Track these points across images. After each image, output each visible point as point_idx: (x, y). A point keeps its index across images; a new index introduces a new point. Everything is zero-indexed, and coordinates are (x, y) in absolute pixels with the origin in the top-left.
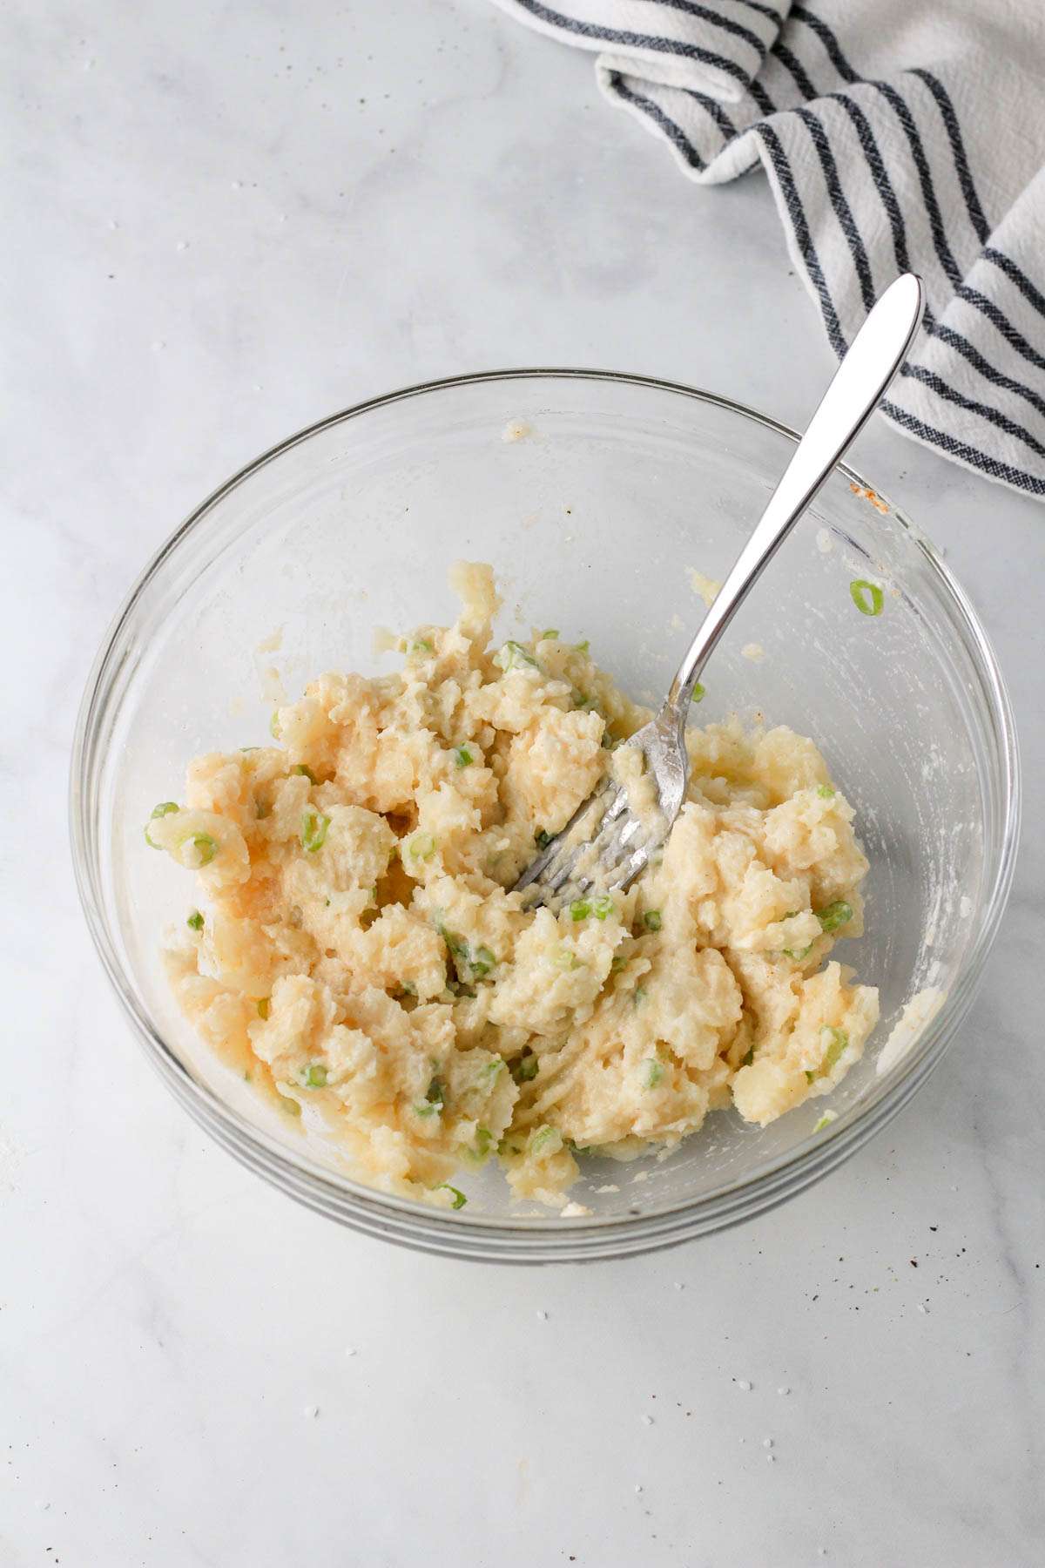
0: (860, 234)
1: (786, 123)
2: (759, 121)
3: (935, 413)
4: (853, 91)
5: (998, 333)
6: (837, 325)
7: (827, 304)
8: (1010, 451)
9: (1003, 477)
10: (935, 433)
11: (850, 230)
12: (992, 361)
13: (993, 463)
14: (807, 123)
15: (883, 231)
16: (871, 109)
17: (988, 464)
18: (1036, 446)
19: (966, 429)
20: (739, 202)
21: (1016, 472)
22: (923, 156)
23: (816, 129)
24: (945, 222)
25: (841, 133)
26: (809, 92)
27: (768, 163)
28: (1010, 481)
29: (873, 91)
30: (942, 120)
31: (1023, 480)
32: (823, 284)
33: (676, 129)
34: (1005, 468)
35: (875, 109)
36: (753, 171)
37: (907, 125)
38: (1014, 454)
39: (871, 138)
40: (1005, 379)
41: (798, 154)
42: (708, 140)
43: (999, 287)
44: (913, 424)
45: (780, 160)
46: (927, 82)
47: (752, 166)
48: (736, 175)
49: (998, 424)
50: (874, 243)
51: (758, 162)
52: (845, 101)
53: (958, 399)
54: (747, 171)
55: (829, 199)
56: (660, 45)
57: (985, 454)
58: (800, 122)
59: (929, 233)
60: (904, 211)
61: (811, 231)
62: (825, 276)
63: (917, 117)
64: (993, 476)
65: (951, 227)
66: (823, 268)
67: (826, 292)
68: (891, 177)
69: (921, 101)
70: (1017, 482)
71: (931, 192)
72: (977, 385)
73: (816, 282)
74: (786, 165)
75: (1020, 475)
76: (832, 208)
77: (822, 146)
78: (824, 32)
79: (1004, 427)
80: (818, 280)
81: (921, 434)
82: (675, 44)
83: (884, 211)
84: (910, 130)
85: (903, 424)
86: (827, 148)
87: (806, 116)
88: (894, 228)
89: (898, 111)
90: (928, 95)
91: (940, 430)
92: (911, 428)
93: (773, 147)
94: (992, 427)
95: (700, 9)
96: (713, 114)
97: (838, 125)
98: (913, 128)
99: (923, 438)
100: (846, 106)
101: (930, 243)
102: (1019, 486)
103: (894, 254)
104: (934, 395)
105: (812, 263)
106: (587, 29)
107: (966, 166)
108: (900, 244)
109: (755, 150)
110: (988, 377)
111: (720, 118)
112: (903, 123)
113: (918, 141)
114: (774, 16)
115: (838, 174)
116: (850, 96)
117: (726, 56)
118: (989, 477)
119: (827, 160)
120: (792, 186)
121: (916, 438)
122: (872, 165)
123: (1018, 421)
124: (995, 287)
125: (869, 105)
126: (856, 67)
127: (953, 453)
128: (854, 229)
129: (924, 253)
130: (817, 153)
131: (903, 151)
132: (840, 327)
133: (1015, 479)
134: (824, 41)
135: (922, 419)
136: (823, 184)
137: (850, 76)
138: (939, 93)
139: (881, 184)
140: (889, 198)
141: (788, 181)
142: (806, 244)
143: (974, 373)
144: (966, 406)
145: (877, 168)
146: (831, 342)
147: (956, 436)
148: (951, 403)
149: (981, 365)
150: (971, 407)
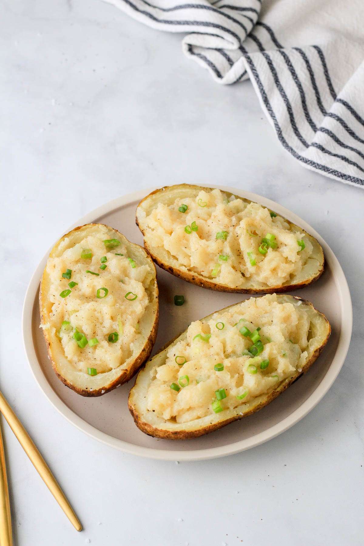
0: (288, 97)
1: (256, 56)
3: (321, 158)
5: (343, 129)
6: (281, 132)
7: (276, 125)
8: (351, 171)
9: (349, 180)
10: (321, 166)
11: (284, 96)
12: (342, 139)
13: (345, 175)
15: (297, 97)
17: (343, 176)
18: (361, 169)
19: (333, 163)
20: (241, 91)
21: (354, 178)
22: (311, 68)
23: (267, 58)
24: (321, 95)
25: (277, 59)
27: (249, 71)
28: (352, 182)
30: (318, 55)
31: (357, 180)
32: (274, 117)
33: (212, 64)
34: (349, 177)
38: (353, 171)
39: (289, 61)
40: (347, 146)
41: (261, 67)
42: (224, 67)
43: (343, 112)
44: (312, 163)
45: (253, 69)
47: (243, 74)
48: (236, 80)
49: (345, 161)
50: (294, 101)
51: (245, 71)
53: (330, 153)
55: (275, 85)
57: (341, 172)
59: (315, 98)
60: (305, 89)
61: (268, 97)
62: (275, 114)
64: (345, 180)
66: (274, 111)
67: (276, 120)
68: (299, 76)
70: (354, 182)
71: (315, 83)
72: (336, 148)
74: (256, 70)
75: (356, 179)
76: (277, 88)
77: (270, 64)
78: (269, 29)
79: (348, 162)
80: (273, 116)
81: (315, 167)
83: (297, 89)
85: (309, 164)
86: (272, 65)
88: (301, 95)
91: (323, 164)
92: (312, 165)
93: (250, 64)
94: (343, 162)
97: (276, 56)
99: (317, 168)
102: (355, 183)
104: (320, 151)
105: (270, 109)
107: (328, 74)
108: (304, 102)
109: (244, 66)
110: (340, 145)
111: (229, 60)
113: (309, 63)
115: (277, 75)
117: (232, 30)
118: (343, 181)
119: (273, 69)
120: (259, 78)
121: (314, 169)
122: (291, 72)
123: (353, 160)
124: (341, 112)
125: (288, 52)
127: (329, 173)
133: (354, 180)
134: (269, 33)
135: (315, 161)
136: (272, 79)
139: (295, 79)
141: (257, 76)
142: (266, 101)
143: (335, 144)
144: (332, 155)
145: (293, 73)
146: (279, 139)
147: (329, 166)
148: (327, 154)
149: (337, 141)
150: (335, 155)
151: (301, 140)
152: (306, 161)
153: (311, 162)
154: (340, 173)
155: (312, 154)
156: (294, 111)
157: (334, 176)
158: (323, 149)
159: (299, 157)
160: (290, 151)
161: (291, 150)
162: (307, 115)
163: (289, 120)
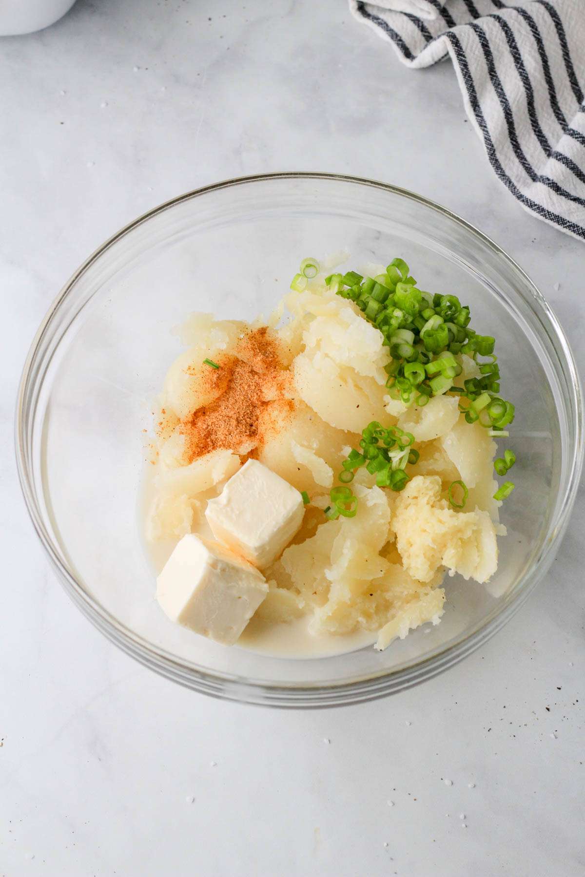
0: (507, 97)
1: (463, 31)
2: (447, 30)
3: (554, 203)
4: (502, 13)
6: (494, 152)
7: (488, 140)
10: (554, 215)
11: (501, 95)
14: (476, 31)
15: (521, 96)
16: (514, 23)
20: (433, 78)
22: (544, 51)
23: (481, 35)
24: (557, 90)
25: (496, 38)
26: (475, 13)
27: (453, 55)
29: (514, 12)
30: (555, 30)
32: (485, 127)
33: (397, 35)
35: (516, 23)
36: (443, 60)
37: (535, 33)
39: (514, 41)
41: (471, 50)
42: (416, 43)
44: (541, 210)
45: (460, 53)
46: (546, 8)
47: (443, 57)
48: (433, 63)
50: (516, 103)
51: (447, 54)
52: (498, 18)
53: (567, 195)
54: (440, 60)
55: (488, 76)
58: (472, 31)
59: (548, 97)
60: (533, 84)
61: (478, 96)
62: (487, 123)
63: (541, 28)
65: (560, 93)
66: (485, 118)
67: (487, 132)
68: (525, 64)
69: (543, 18)
71: (549, 73)
72: (577, 187)
73: (481, 126)
74: (464, 56)
76: (491, 82)
77: (485, 45)
80: (483, 125)
81: (545, 216)
83: (521, 84)
85: (534, 210)
86: (488, 47)
87: (475, 27)
88: (527, 94)
89: (529, 24)
90: (547, 15)
91: (557, 213)
92: (539, 212)
93: (456, 46)
96: (419, 27)
97: (495, 33)
98: (538, 35)
99: (546, 218)
100: (499, 22)
101: (548, 103)
103: (527, 109)
104: (553, 193)
105: (478, 115)
107: (569, 57)
108: (531, 103)
109: (446, 47)
110: (584, 182)
111: (423, 29)
112: (533, 32)
113: (541, 42)
115: (494, 62)
116: (500, 16)
119: (488, 53)
120: (467, 69)
121: (542, 218)
122: (514, 57)
125: (512, 21)
127: (564, 227)
128: (504, 95)
129: (545, 108)
130: (482, 49)
131: (532, 48)
132: (496, 153)
135: (545, 207)
136: (486, 68)
137: (501, 5)
138: (553, 14)
139: (520, 68)
140: (524, 76)
141: (465, 66)
142: (475, 104)
143: (577, 180)
144: (571, 199)
145: (518, 59)
146: (491, 162)
147: (566, 217)
148: (563, 198)
150: (575, 199)
151: (523, 164)
152: (531, 205)
153: (538, 208)
154: (581, 228)
155: (539, 193)
156: (515, 118)
157: (573, 233)
158: (557, 189)
159: (520, 197)
160: (508, 185)
161: (509, 182)
162: (535, 124)
163: (507, 132)
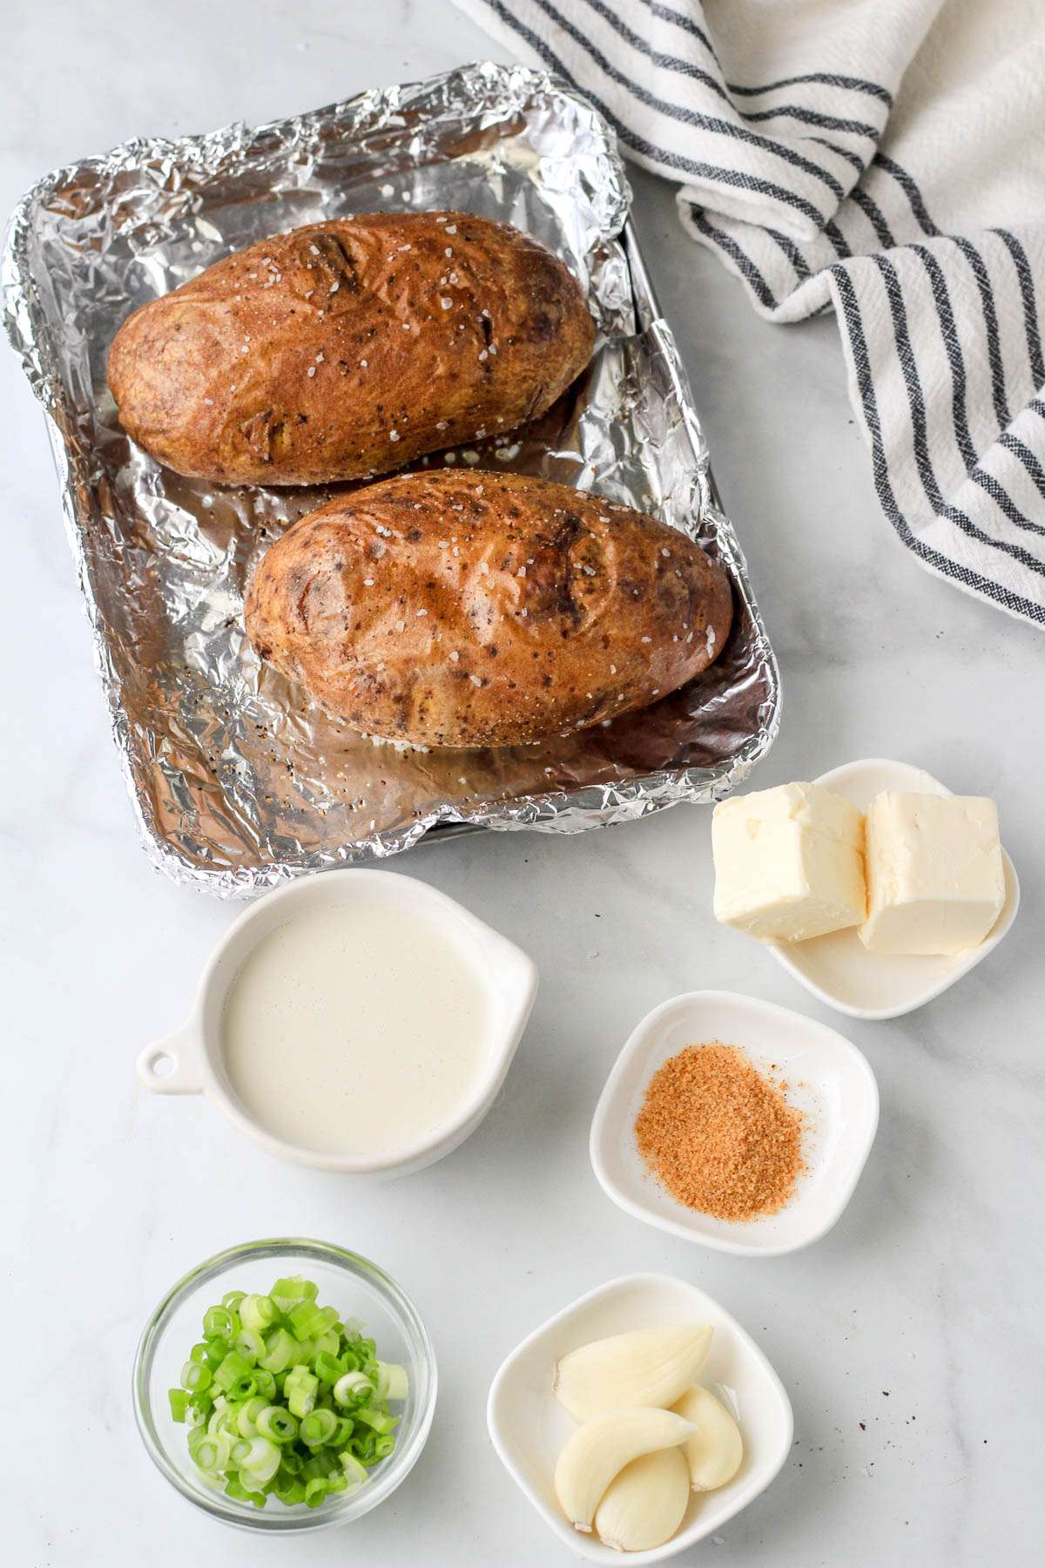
0: (921, 384)
1: (862, 270)
2: (835, 263)
3: (960, 550)
4: (931, 244)
5: (1030, 478)
6: (885, 471)
7: (878, 450)
8: (1034, 588)
9: (1026, 612)
10: (959, 568)
11: (912, 377)
12: (1020, 506)
13: (1016, 599)
14: (881, 269)
15: (945, 383)
16: (947, 261)
17: (1011, 600)
19: (990, 564)
22: (994, 313)
23: (890, 276)
24: (1006, 380)
25: (914, 283)
26: (887, 240)
27: (838, 305)
29: (952, 244)
30: (1017, 280)
32: (878, 428)
33: (752, 267)
34: (1028, 604)
35: (951, 262)
36: (824, 312)
37: (982, 282)
38: (1037, 590)
39: (944, 291)
40: (1032, 524)
41: (869, 300)
42: (782, 281)
43: (1035, 433)
44: (939, 560)
45: (850, 303)
46: (1006, 241)
47: (824, 307)
48: (807, 315)
49: (1022, 561)
50: (934, 394)
51: (830, 303)
52: (922, 252)
53: (984, 538)
54: (819, 311)
55: (895, 344)
56: (736, 179)
57: (1008, 590)
58: (875, 267)
59: (990, 389)
60: (967, 366)
61: (873, 375)
62: (881, 421)
63: (993, 276)
64: (1016, 612)
65: (1013, 386)
66: (879, 413)
67: (879, 436)
68: (959, 331)
69: (999, 258)
71: (997, 350)
72: (1002, 527)
73: (871, 425)
74: (856, 309)
76: (897, 353)
77: (894, 294)
78: (909, 185)
79: (1029, 564)
80: (873, 424)
81: (945, 570)
82: (751, 179)
83: (947, 364)
84: (984, 287)
85: (929, 561)
86: (899, 296)
87: (881, 262)
88: (955, 381)
89: (974, 266)
90: (1005, 253)
91: (964, 565)
92: (936, 565)
93: (845, 290)
94: (1017, 564)
95: (779, 147)
96: (790, 256)
97: (913, 274)
98: (987, 285)
99: (947, 574)
100: (923, 257)
101: (990, 399)
103: (952, 406)
104: (959, 532)
105: (870, 407)
106: (667, 157)
107: (1035, 327)
108: (959, 398)
109: (828, 291)
110: (1014, 521)
111: (797, 260)
112: (978, 279)
113: (991, 298)
114: (855, 160)
115: (906, 322)
116: (927, 248)
117: (801, 194)
118: (1013, 613)
119: (897, 307)
120: (859, 329)
121: (940, 574)
122: (942, 317)
124: (1031, 432)
125: (945, 258)
126: (937, 220)
127: (977, 588)
128: (916, 378)
129: (982, 408)
130: (888, 299)
131: (975, 307)
132: (888, 474)
134: (908, 194)
135: (946, 555)
136: (891, 331)
137: (930, 229)
138: (1017, 253)
139: (949, 337)
140: (954, 352)
141: (856, 323)
142: (866, 387)
143: (1002, 516)
144: (990, 544)
145: (947, 321)
146: (876, 489)
147: (979, 570)
148: (977, 540)
149: (1008, 508)
150: (996, 544)
151: (932, 497)
152: (925, 553)
153: (936, 557)
154: (1005, 590)
155: (941, 535)
156: (929, 419)
157: (990, 598)
158: (968, 527)
159: (911, 542)
160: (896, 524)
161: (899, 521)
162: (962, 431)
163: (912, 441)
